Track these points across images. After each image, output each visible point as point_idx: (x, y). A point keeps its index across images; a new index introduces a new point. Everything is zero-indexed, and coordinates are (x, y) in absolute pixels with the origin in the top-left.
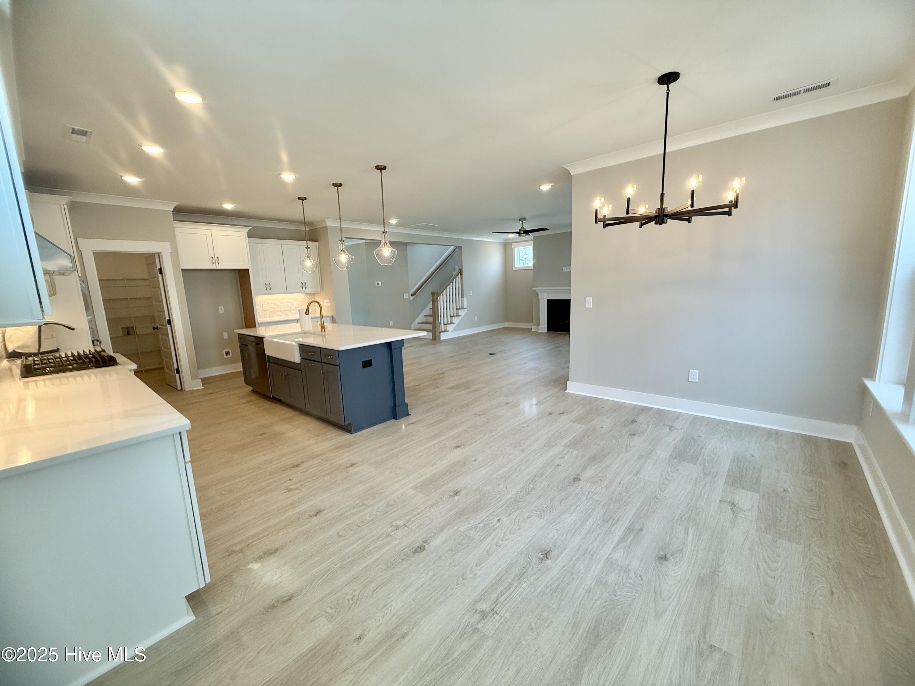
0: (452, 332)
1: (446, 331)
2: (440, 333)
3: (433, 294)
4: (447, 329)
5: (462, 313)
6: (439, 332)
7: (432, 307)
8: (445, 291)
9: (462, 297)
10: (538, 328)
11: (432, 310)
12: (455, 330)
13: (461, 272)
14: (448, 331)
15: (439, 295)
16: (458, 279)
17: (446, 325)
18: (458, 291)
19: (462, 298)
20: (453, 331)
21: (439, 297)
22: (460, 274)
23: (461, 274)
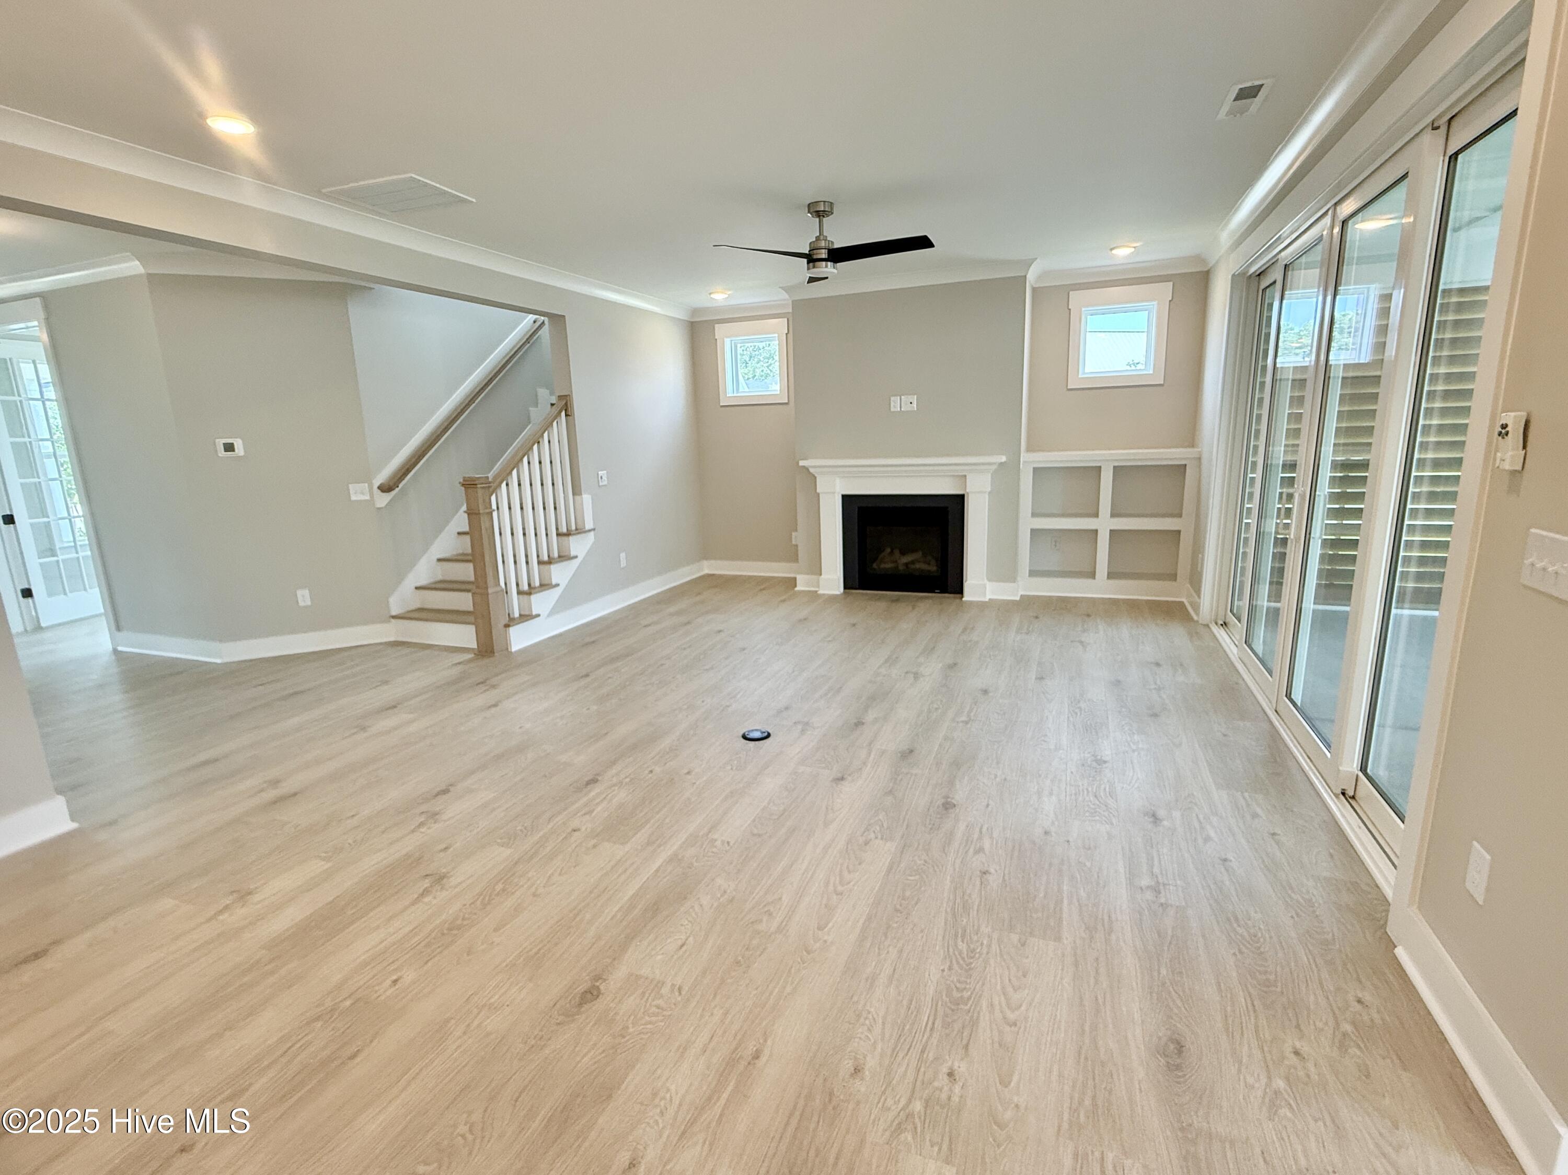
0: (549, 615)
1: (526, 617)
2: (507, 626)
3: (469, 485)
4: (531, 608)
5: (579, 546)
6: (501, 625)
7: (467, 529)
8: (515, 472)
9: (577, 491)
10: (818, 582)
11: (467, 539)
12: (561, 606)
13: (565, 406)
14: (538, 615)
15: (491, 487)
16: (559, 429)
17: (529, 593)
18: (562, 473)
19: (577, 498)
20: (553, 612)
21: (493, 498)
22: (563, 413)
23: (566, 415)
